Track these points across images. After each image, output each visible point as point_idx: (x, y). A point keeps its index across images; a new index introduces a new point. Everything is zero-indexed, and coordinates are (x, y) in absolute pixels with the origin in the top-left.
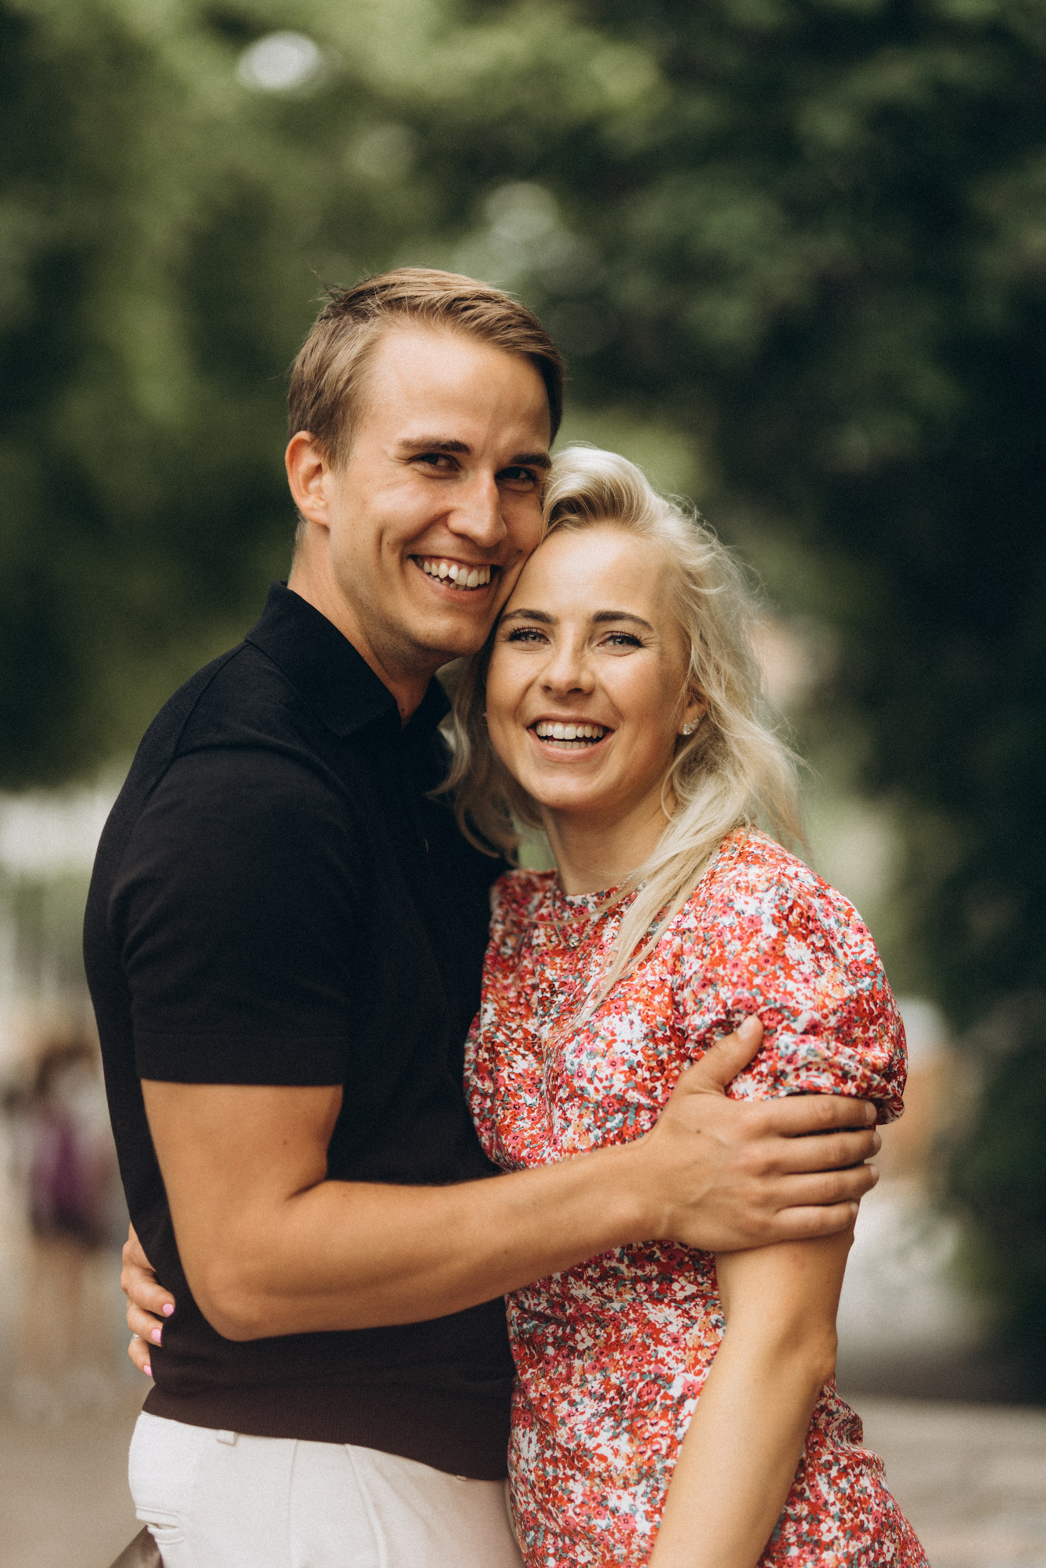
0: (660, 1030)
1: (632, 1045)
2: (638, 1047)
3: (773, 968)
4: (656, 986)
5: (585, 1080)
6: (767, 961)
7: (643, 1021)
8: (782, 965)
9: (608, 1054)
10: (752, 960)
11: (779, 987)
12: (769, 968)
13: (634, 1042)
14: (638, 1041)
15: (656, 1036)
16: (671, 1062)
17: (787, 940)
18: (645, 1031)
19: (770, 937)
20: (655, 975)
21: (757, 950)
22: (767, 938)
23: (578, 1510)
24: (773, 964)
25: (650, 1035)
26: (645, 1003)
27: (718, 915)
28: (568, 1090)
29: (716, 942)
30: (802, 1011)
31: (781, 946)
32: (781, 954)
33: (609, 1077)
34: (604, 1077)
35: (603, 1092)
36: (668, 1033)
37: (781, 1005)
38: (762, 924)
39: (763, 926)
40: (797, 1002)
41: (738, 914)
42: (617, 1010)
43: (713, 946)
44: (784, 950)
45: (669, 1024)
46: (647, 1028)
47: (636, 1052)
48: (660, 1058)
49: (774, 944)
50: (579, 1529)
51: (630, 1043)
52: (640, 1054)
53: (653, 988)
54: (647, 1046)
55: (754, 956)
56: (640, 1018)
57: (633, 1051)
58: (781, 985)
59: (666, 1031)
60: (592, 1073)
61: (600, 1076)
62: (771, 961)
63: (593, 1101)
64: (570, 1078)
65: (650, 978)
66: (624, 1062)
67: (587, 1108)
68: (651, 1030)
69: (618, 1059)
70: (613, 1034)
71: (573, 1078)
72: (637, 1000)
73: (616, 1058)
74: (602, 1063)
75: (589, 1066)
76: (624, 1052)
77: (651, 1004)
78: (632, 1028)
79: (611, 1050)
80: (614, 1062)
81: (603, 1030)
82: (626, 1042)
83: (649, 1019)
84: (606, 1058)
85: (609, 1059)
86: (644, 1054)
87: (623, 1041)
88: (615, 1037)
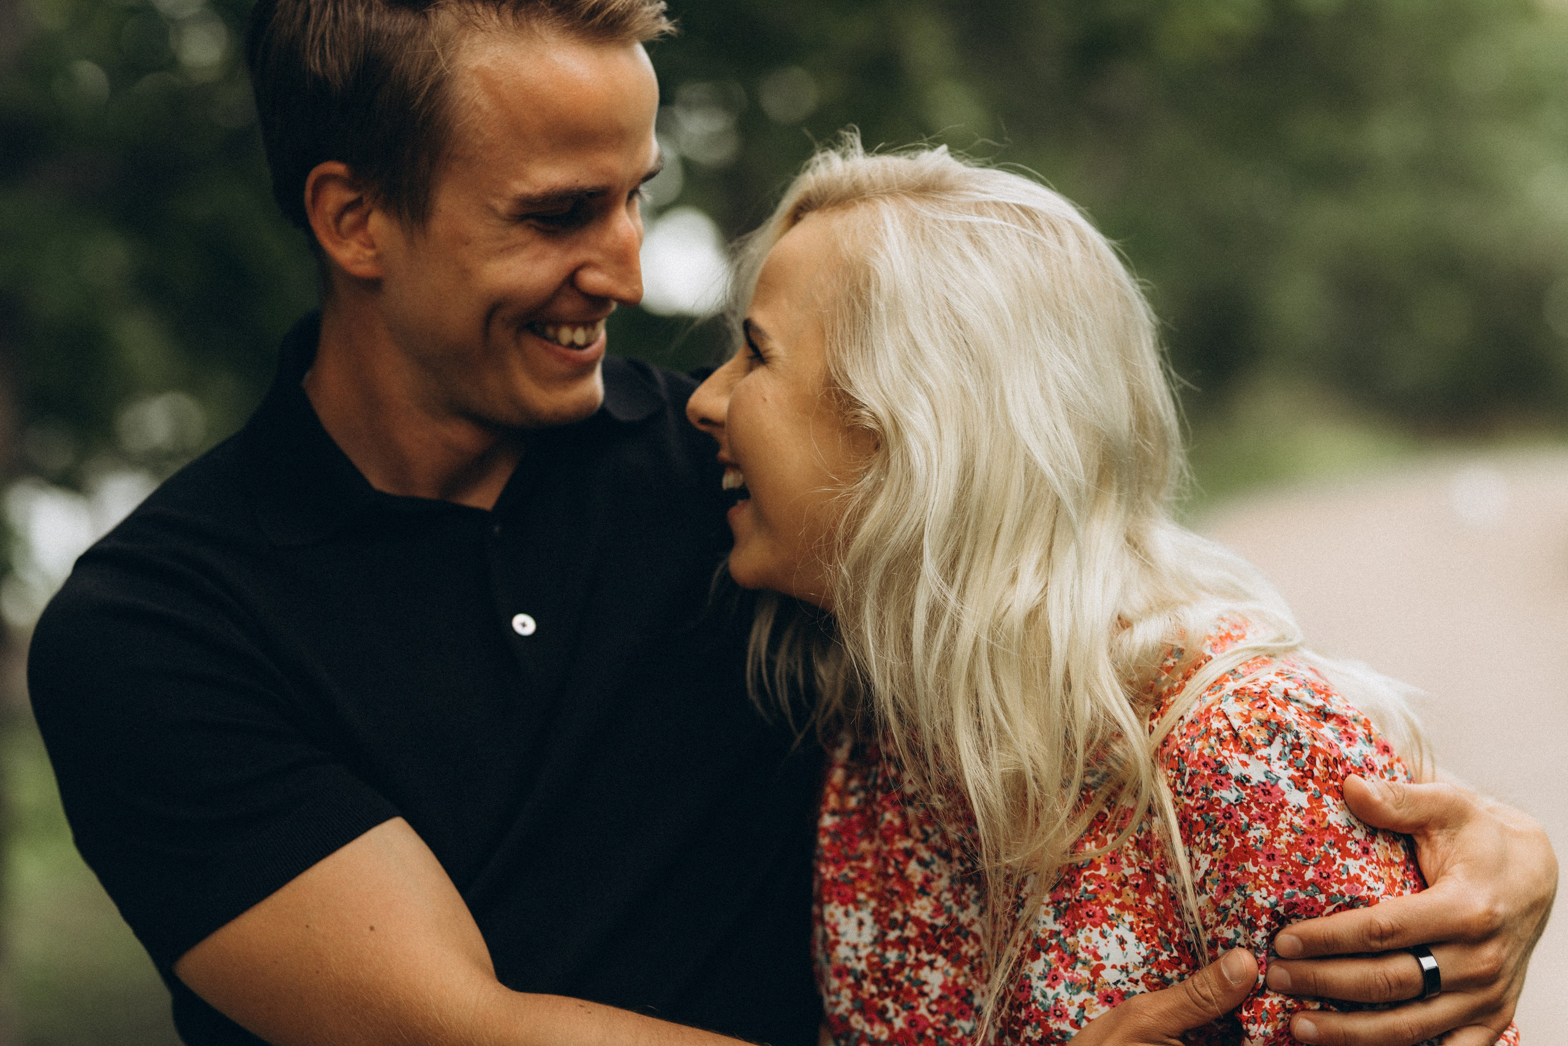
0: (1165, 950)
1: (1127, 972)
2: (1137, 975)
3: (1322, 849)
4: (1140, 882)
5: (1068, 1022)
6: (1311, 842)
7: (1139, 940)
8: (1332, 839)
9: (1096, 985)
11: (1341, 874)
12: (1318, 850)
13: (1130, 969)
14: (1136, 967)
15: (1160, 958)
17: (1324, 803)
18: (1144, 953)
19: (1302, 808)
20: (1133, 865)
22: (1298, 811)
24: (1320, 845)
25: (1152, 958)
26: (1133, 910)
27: (1211, 788)
28: (1040, 1030)
30: (1378, 898)
31: (1320, 814)
32: (1324, 825)
36: (1175, 954)
37: (1351, 897)
38: (1283, 794)
39: (1285, 796)
40: (1369, 888)
41: (1241, 782)
42: (1092, 920)
44: (1327, 818)
45: (1174, 942)
46: (1147, 948)
47: (1136, 982)
49: (1310, 817)
51: (1124, 969)
52: (1141, 983)
53: (1138, 886)
54: (1149, 973)
56: (1134, 935)
57: (1131, 980)
58: (1341, 869)
59: (1172, 951)
60: (1078, 1013)
62: (1316, 840)
64: (1042, 1014)
65: (1128, 871)
68: (1152, 951)
69: (1113, 992)
70: (1097, 957)
71: (1048, 1016)
72: (1122, 907)
73: (1109, 990)
74: (1092, 1000)
75: (1071, 1004)
76: (1118, 981)
77: (1144, 910)
78: (1123, 949)
79: (1100, 980)
80: (1108, 996)
81: (1080, 950)
82: (1119, 968)
83: (1148, 935)
84: (1096, 992)
85: (1100, 993)
86: (1147, 983)
87: (1113, 967)
88: (1101, 962)
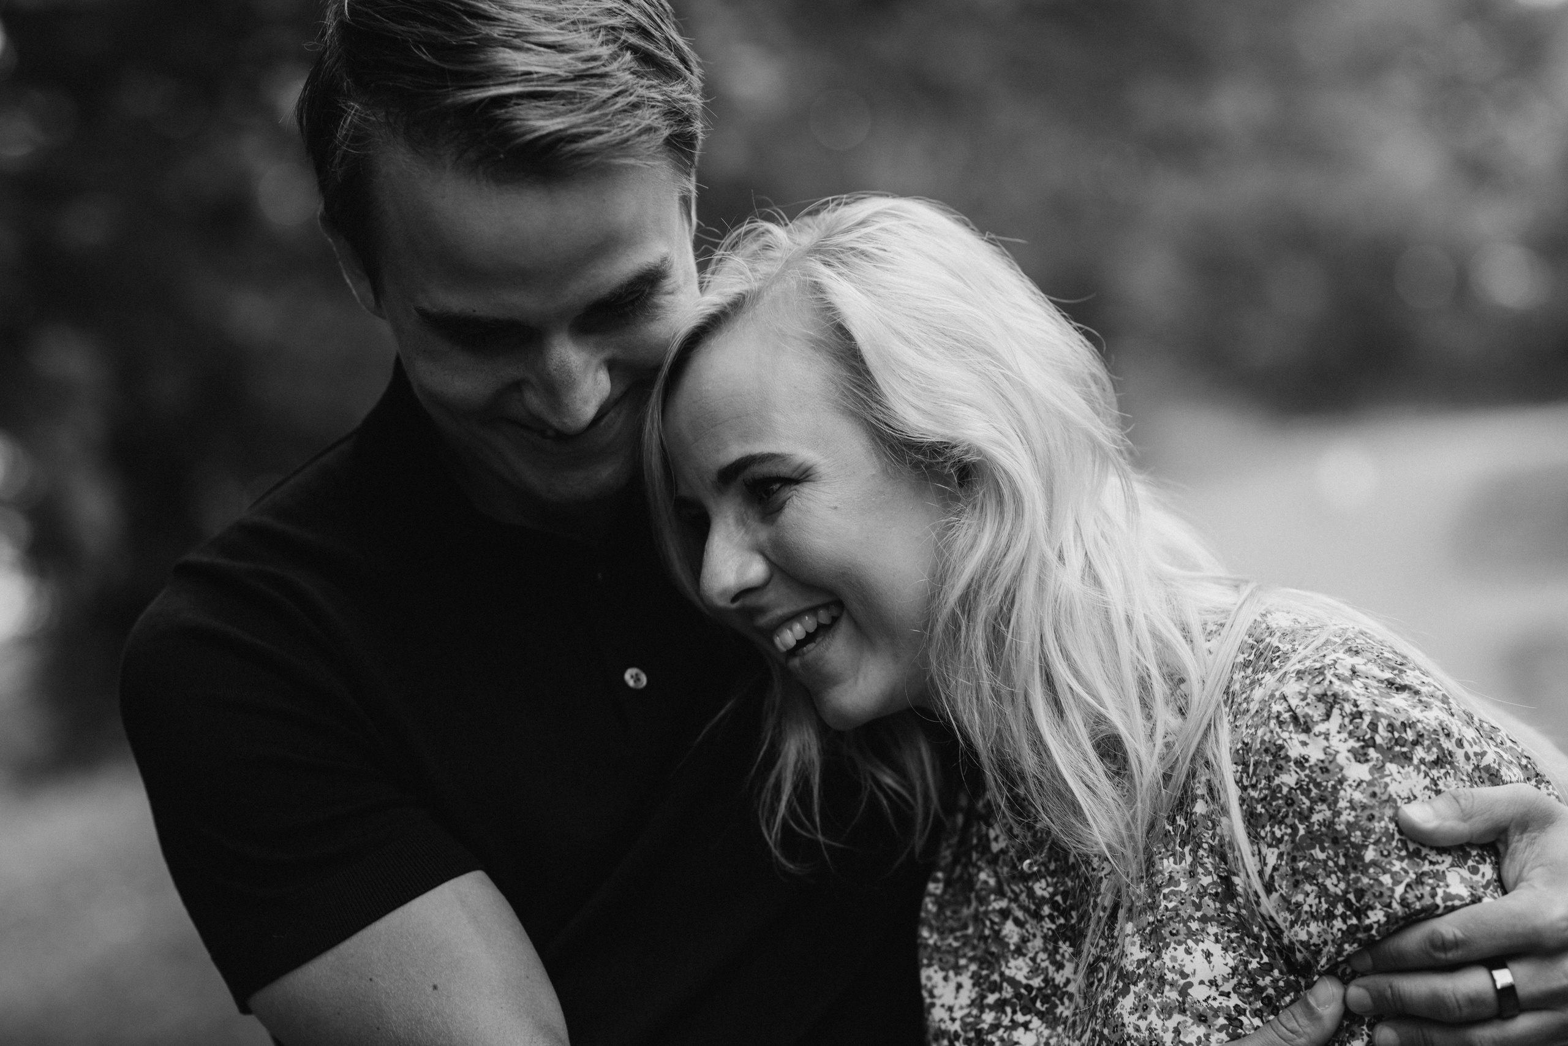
1: (1217, 986)
2: (1228, 987)
4: (1220, 890)
7: (1225, 949)
9: (1187, 1006)
13: (1220, 982)
14: (1226, 979)
15: (1249, 967)
16: (1283, 997)
17: (1386, 773)
20: (1210, 873)
25: (1241, 968)
26: (1218, 921)
31: (1382, 785)
36: (1266, 959)
42: (1176, 938)
44: (1389, 789)
46: (1234, 959)
47: (1228, 995)
48: (1264, 995)
49: (1371, 789)
52: (1233, 996)
53: (1217, 894)
54: (1240, 983)
56: (1219, 946)
57: (1222, 994)
59: (1261, 958)
65: (1206, 881)
68: (1240, 960)
69: (1205, 1009)
70: (1184, 975)
72: (1204, 919)
73: (1201, 1009)
74: (1185, 1022)
75: (1165, 1031)
76: (1209, 997)
77: (1227, 919)
78: (1210, 962)
79: (1189, 999)
80: (1201, 1015)
81: (1166, 971)
82: (1207, 983)
83: (1234, 945)
84: (1188, 1013)
85: (1192, 1013)
86: (1239, 994)
87: (1202, 982)
88: (1189, 980)
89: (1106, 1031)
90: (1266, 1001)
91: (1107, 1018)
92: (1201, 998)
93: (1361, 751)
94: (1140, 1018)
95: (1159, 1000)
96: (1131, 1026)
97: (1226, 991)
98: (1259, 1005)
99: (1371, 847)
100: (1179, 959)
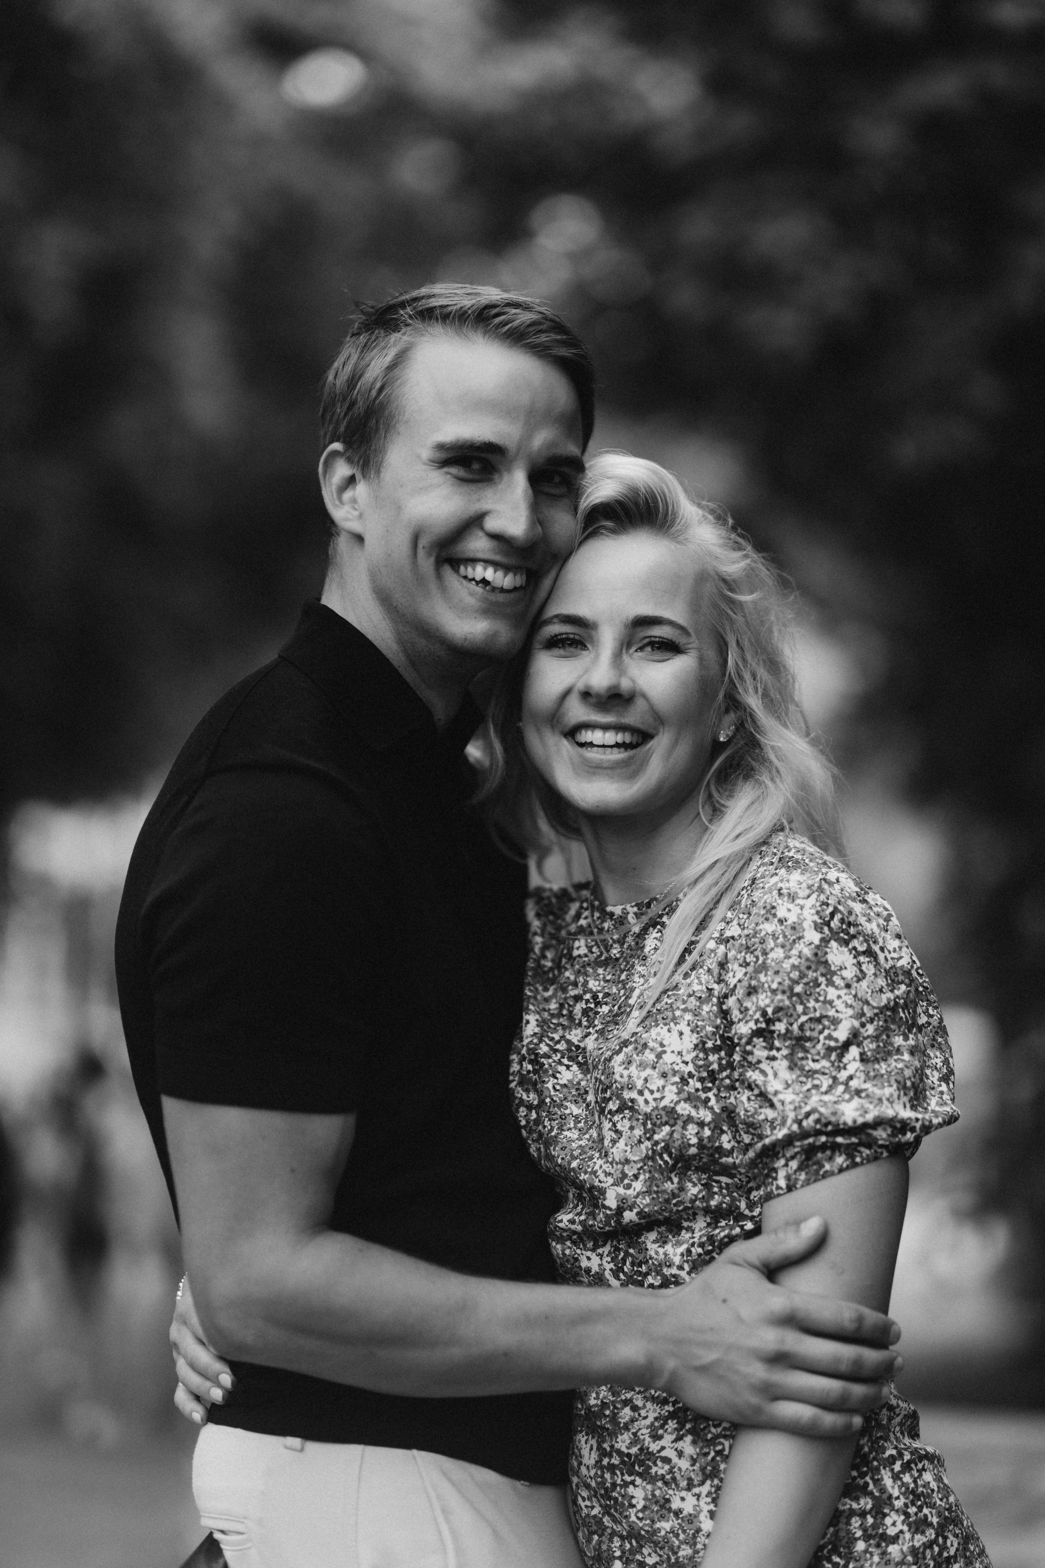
0: (710, 1040)
1: (682, 1055)
2: (689, 1058)
3: (815, 974)
4: (703, 996)
5: (636, 1092)
6: (809, 968)
7: (692, 1031)
8: (824, 972)
9: (658, 1065)
10: (794, 967)
11: (821, 995)
12: (811, 975)
13: (684, 1053)
14: (688, 1052)
15: (707, 1046)
16: (722, 1072)
17: (829, 946)
18: (695, 1042)
19: (812, 943)
20: (702, 984)
21: (800, 957)
22: (810, 944)
23: (640, 1515)
25: (700, 1046)
26: (693, 1013)
27: (760, 922)
28: (618, 1102)
29: (759, 949)
30: (841, 1019)
32: (823, 960)
33: (661, 1088)
34: (655, 1089)
35: (653, 1104)
36: (718, 1043)
37: (821, 1014)
38: (804, 930)
39: (805, 933)
40: (837, 1011)
41: (781, 921)
42: (664, 1021)
43: (756, 953)
45: (719, 1034)
46: (697, 1038)
47: (687, 1063)
48: (710, 1069)
49: (816, 950)
50: (643, 1533)
51: (680, 1053)
52: (691, 1064)
53: (700, 998)
54: (697, 1056)
55: (796, 963)
56: (689, 1028)
57: (683, 1062)
58: (822, 993)
59: (716, 1041)
60: (643, 1084)
61: (651, 1088)
63: (642, 1113)
64: (620, 1090)
65: (696, 987)
66: (675, 1073)
67: (638, 1120)
68: (701, 1041)
69: (668, 1070)
70: (662, 1045)
71: (623, 1090)
72: (685, 1010)
73: (666, 1069)
74: (653, 1075)
75: (639, 1078)
76: (674, 1063)
77: (700, 1014)
78: (681, 1039)
79: (661, 1061)
80: (665, 1073)
82: (676, 1053)
83: (699, 1029)
84: (657, 1070)
85: (659, 1070)
86: (695, 1065)
87: (673, 1052)
88: (664, 1049)
89: (603, 1078)
90: (710, 1073)
91: (605, 1069)
92: (669, 1062)
93: (820, 925)
94: (625, 1068)
95: (640, 1058)
96: (618, 1074)
97: (687, 1060)
98: (705, 1074)
99: (801, 985)
100: (662, 1035)
